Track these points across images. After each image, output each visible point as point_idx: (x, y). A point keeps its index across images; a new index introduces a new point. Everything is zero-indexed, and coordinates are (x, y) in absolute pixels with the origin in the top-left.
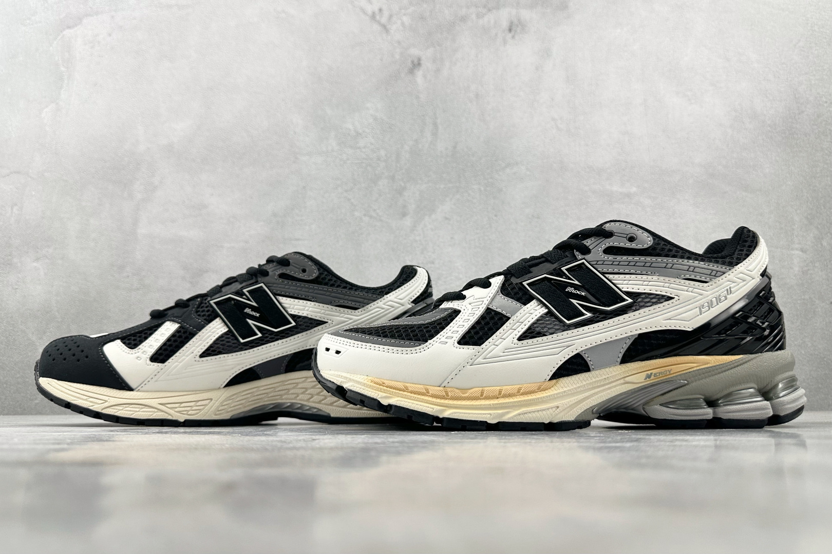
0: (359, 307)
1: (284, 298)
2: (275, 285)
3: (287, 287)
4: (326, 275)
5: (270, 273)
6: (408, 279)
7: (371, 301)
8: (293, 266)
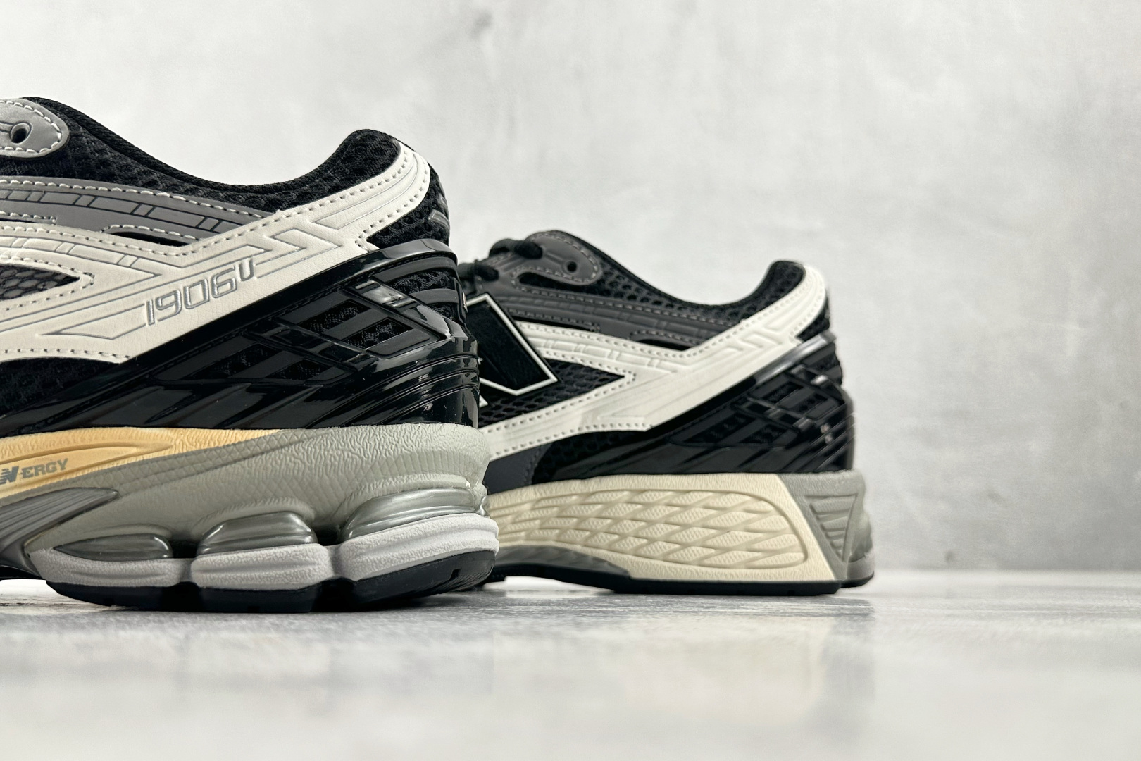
0: (689, 344)
1: (533, 326)
2: (512, 299)
3: (537, 301)
4: (618, 277)
5: (502, 274)
6: (787, 288)
7: (713, 333)
8: (549, 257)
